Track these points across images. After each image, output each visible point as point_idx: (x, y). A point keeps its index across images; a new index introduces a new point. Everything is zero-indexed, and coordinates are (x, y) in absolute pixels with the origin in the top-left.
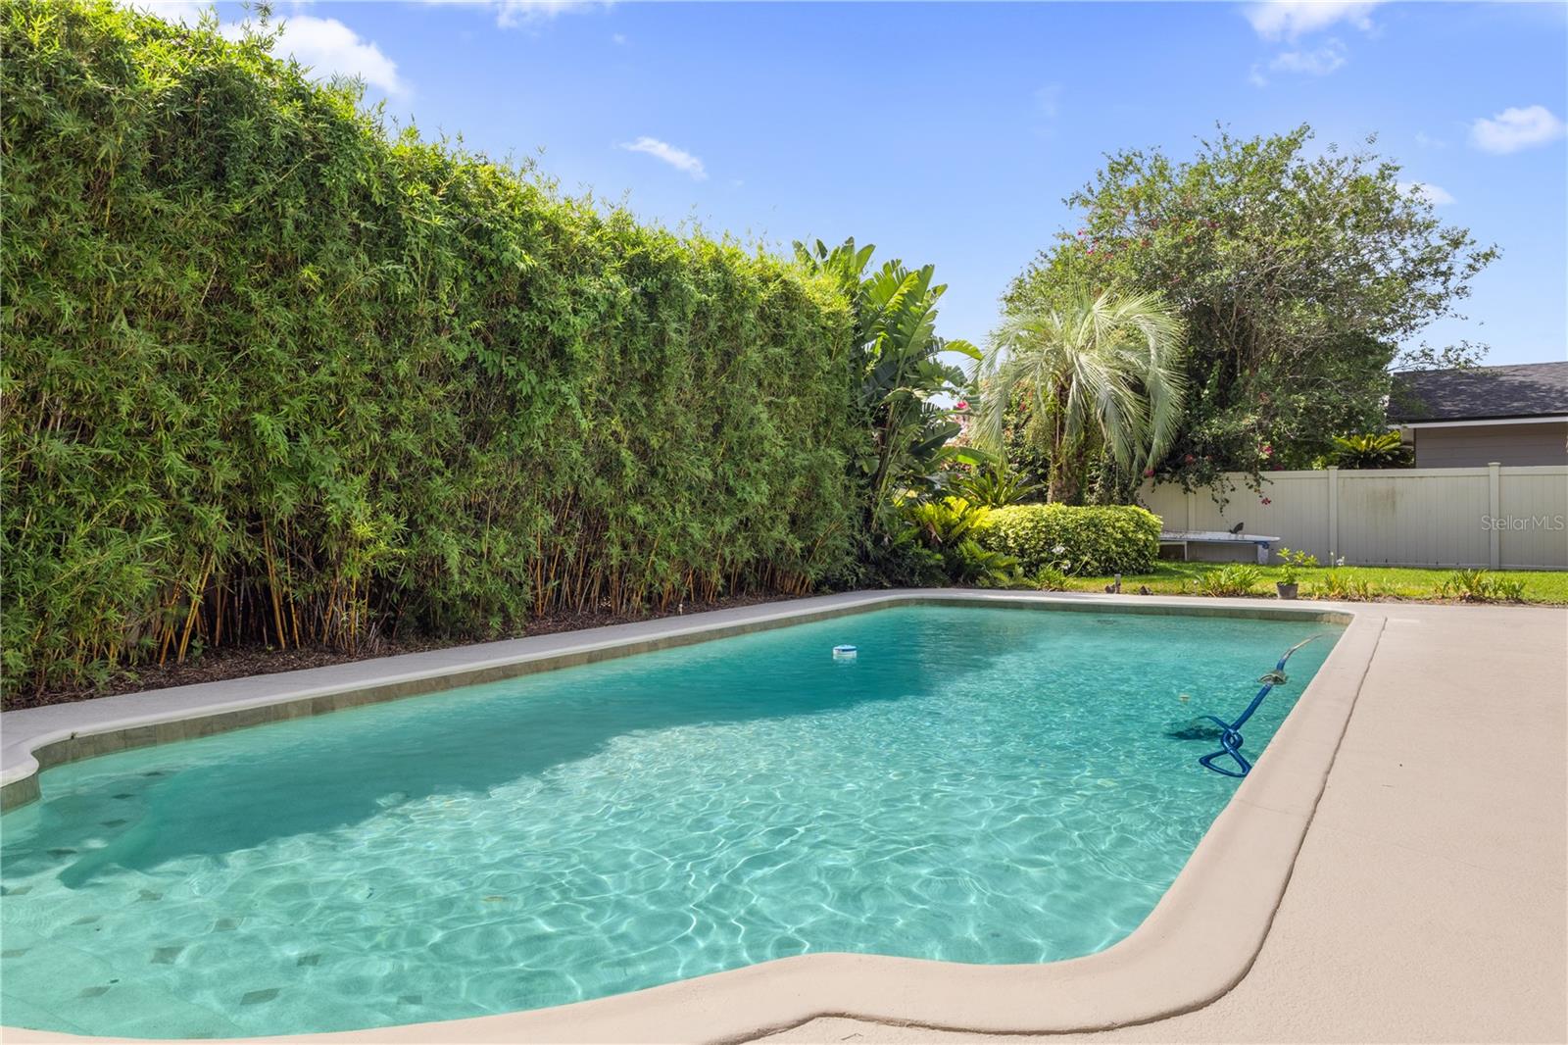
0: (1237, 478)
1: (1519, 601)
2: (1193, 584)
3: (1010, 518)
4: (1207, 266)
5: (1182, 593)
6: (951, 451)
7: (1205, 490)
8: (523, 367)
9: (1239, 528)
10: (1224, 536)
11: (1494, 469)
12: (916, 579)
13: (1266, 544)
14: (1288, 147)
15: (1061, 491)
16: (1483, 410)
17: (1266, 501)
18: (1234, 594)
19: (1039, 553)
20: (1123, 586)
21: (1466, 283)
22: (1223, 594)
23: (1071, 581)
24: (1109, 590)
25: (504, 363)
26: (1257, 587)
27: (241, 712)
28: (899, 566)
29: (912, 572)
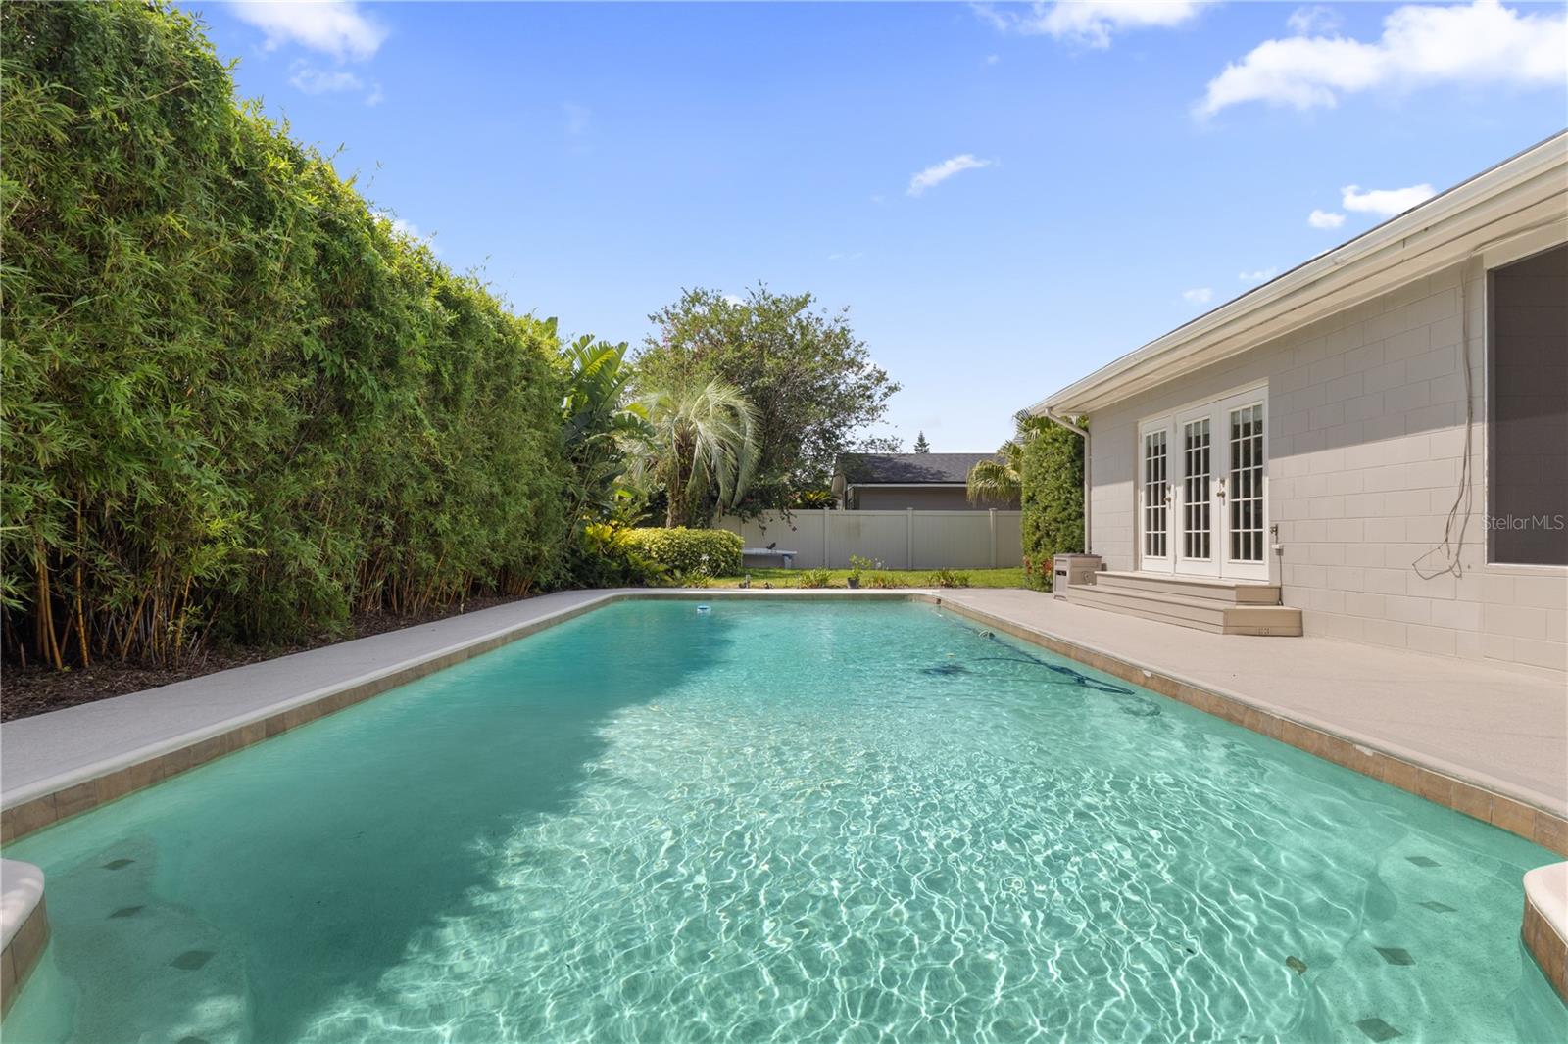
0: (774, 513)
1: (967, 586)
2: (791, 581)
3: (649, 537)
4: (761, 375)
5: (786, 587)
6: (618, 486)
7: (754, 522)
8: (365, 371)
9: (773, 546)
10: (764, 551)
11: (910, 512)
12: (604, 581)
13: (789, 556)
14: (802, 303)
15: (678, 518)
16: (895, 479)
17: (794, 529)
18: (817, 586)
19: (673, 562)
20: (751, 583)
21: (883, 403)
22: (812, 587)
23: (712, 581)
24: (741, 586)
25: (345, 365)
26: (831, 582)
27: (194, 746)
28: (591, 572)
29: (601, 575)
